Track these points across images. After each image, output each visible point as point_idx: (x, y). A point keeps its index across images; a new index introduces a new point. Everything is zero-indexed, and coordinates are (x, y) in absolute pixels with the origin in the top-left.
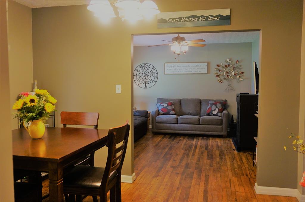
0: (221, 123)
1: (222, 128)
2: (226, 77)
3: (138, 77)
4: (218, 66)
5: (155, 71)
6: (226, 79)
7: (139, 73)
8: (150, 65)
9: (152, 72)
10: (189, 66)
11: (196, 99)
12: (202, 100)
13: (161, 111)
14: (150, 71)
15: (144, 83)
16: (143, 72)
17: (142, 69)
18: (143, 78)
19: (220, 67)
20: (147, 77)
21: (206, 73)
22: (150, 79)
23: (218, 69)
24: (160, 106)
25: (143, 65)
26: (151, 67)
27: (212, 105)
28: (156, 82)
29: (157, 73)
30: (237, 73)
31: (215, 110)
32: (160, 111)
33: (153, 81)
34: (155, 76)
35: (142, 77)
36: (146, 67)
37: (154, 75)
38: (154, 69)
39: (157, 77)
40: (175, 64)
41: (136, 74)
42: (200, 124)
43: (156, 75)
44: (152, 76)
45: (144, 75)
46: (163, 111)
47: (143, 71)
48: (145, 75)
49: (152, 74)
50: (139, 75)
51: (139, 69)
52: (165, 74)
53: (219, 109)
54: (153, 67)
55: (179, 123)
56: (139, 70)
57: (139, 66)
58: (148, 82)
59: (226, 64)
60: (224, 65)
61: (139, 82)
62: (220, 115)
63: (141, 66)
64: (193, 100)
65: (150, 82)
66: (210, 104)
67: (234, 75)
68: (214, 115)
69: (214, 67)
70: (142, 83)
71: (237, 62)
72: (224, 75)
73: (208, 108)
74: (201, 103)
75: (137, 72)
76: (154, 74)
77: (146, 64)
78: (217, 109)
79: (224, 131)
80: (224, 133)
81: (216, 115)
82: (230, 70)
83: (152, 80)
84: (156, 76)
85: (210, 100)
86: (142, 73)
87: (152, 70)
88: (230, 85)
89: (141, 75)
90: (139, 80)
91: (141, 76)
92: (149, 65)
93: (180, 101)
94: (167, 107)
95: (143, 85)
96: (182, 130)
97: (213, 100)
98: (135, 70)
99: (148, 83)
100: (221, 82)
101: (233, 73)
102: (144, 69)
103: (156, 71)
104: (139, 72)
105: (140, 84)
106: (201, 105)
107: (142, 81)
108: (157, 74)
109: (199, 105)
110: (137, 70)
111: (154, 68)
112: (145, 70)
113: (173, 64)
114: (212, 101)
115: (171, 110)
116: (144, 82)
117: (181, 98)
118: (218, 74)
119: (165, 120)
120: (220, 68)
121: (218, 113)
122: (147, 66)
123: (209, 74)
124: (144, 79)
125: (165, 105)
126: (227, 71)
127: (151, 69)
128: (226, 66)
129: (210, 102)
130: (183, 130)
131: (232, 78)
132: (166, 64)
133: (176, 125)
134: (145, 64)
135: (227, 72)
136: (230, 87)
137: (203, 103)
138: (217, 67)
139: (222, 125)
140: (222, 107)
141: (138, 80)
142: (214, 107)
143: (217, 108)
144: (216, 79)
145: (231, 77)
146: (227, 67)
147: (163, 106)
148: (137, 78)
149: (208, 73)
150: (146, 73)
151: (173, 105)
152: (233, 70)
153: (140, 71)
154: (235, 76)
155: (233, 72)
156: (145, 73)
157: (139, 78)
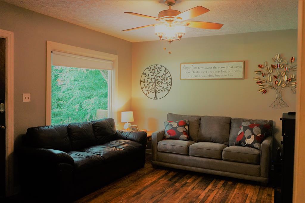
0: (257, 160)
1: (260, 169)
2: (273, 84)
3: (146, 84)
4: (259, 66)
5: (168, 75)
6: (273, 87)
7: (148, 79)
8: (162, 66)
9: (164, 76)
10: (215, 68)
11: (223, 117)
12: (233, 119)
13: (168, 133)
14: (162, 76)
15: (153, 92)
16: (153, 77)
17: (151, 73)
18: (152, 85)
19: (263, 68)
20: (158, 83)
21: (241, 77)
22: (161, 87)
23: (260, 72)
24: (167, 125)
25: (153, 67)
26: (163, 69)
27: (245, 128)
28: (169, 91)
29: (170, 77)
30: (292, 79)
31: (249, 137)
32: (166, 133)
33: (165, 90)
34: (168, 83)
35: (152, 83)
36: (156, 70)
37: (166, 81)
38: (167, 73)
39: (170, 84)
40: (195, 65)
41: (144, 80)
42: (222, 159)
43: (169, 80)
44: (164, 82)
45: (153, 80)
46: (169, 134)
47: (152, 75)
48: (155, 81)
49: (164, 79)
50: (147, 81)
51: (147, 72)
52: (181, 79)
53: (256, 136)
54: (166, 69)
55: (190, 155)
56: (147, 75)
57: (148, 68)
58: (159, 90)
59: (274, 64)
60: (270, 66)
61: (147, 90)
62: (257, 147)
63: (151, 68)
64: (218, 120)
65: (162, 91)
66: (243, 126)
67: (287, 81)
68: (248, 146)
69: (253, 68)
70: (150, 92)
71: (293, 61)
72: (270, 81)
73: (239, 133)
74: (230, 124)
75: (145, 77)
76: (167, 79)
77: (157, 65)
78: (253, 136)
79: (262, 175)
80: (262, 179)
81: (251, 146)
82: (280, 73)
83: (164, 87)
84: (170, 82)
85: (244, 120)
86: (152, 79)
87: (164, 74)
88: (280, 97)
89: (150, 80)
90: (148, 87)
91: (150, 83)
92: (160, 67)
93: (200, 119)
94: (176, 127)
95: (152, 95)
96: (193, 166)
97: (249, 121)
98: (143, 74)
99: (159, 93)
100: (265, 92)
101: (285, 78)
102: (154, 72)
103: (170, 75)
104: (147, 77)
105: (149, 93)
106: (230, 126)
107: (151, 89)
108: (171, 79)
109: (228, 126)
110: (145, 74)
111: (167, 71)
112: (155, 74)
113: (192, 64)
114: (246, 122)
115: (181, 133)
116: (153, 90)
117: (201, 114)
118: (259, 79)
119: (169, 147)
120: (264, 70)
121: (254, 142)
122: (158, 69)
123: (245, 80)
124: (154, 86)
125: (175, 125)
126: (275, 75)
127: (162, 72)
128: (273, 67)
129: (244, 124)
130: (196, 167)
131: (284, 85)
132: (183, 65)
133: (186, 157)
134: (155, 66)
135: (275, 77)
136: (280, 100)
137: (234, 125)
138: (259, 69)
139: (259, 164)
140: (262, 134)
141: (146, 88)
142: (248, 133)
143: (253, 134)
144: (257, 87)
145: (281, 84)
146: (275, 69)
147: (171, 125)
148: (144, 85)
149: (244, 78)
150: (157, 78)
151: (186, 124)
152: (285, 73)
153: (149, 75)
154: (288, 83)
155: (286, 76)
156: (155, 77)
157: (148, 85)
